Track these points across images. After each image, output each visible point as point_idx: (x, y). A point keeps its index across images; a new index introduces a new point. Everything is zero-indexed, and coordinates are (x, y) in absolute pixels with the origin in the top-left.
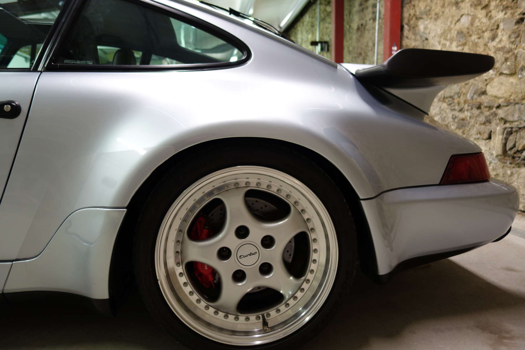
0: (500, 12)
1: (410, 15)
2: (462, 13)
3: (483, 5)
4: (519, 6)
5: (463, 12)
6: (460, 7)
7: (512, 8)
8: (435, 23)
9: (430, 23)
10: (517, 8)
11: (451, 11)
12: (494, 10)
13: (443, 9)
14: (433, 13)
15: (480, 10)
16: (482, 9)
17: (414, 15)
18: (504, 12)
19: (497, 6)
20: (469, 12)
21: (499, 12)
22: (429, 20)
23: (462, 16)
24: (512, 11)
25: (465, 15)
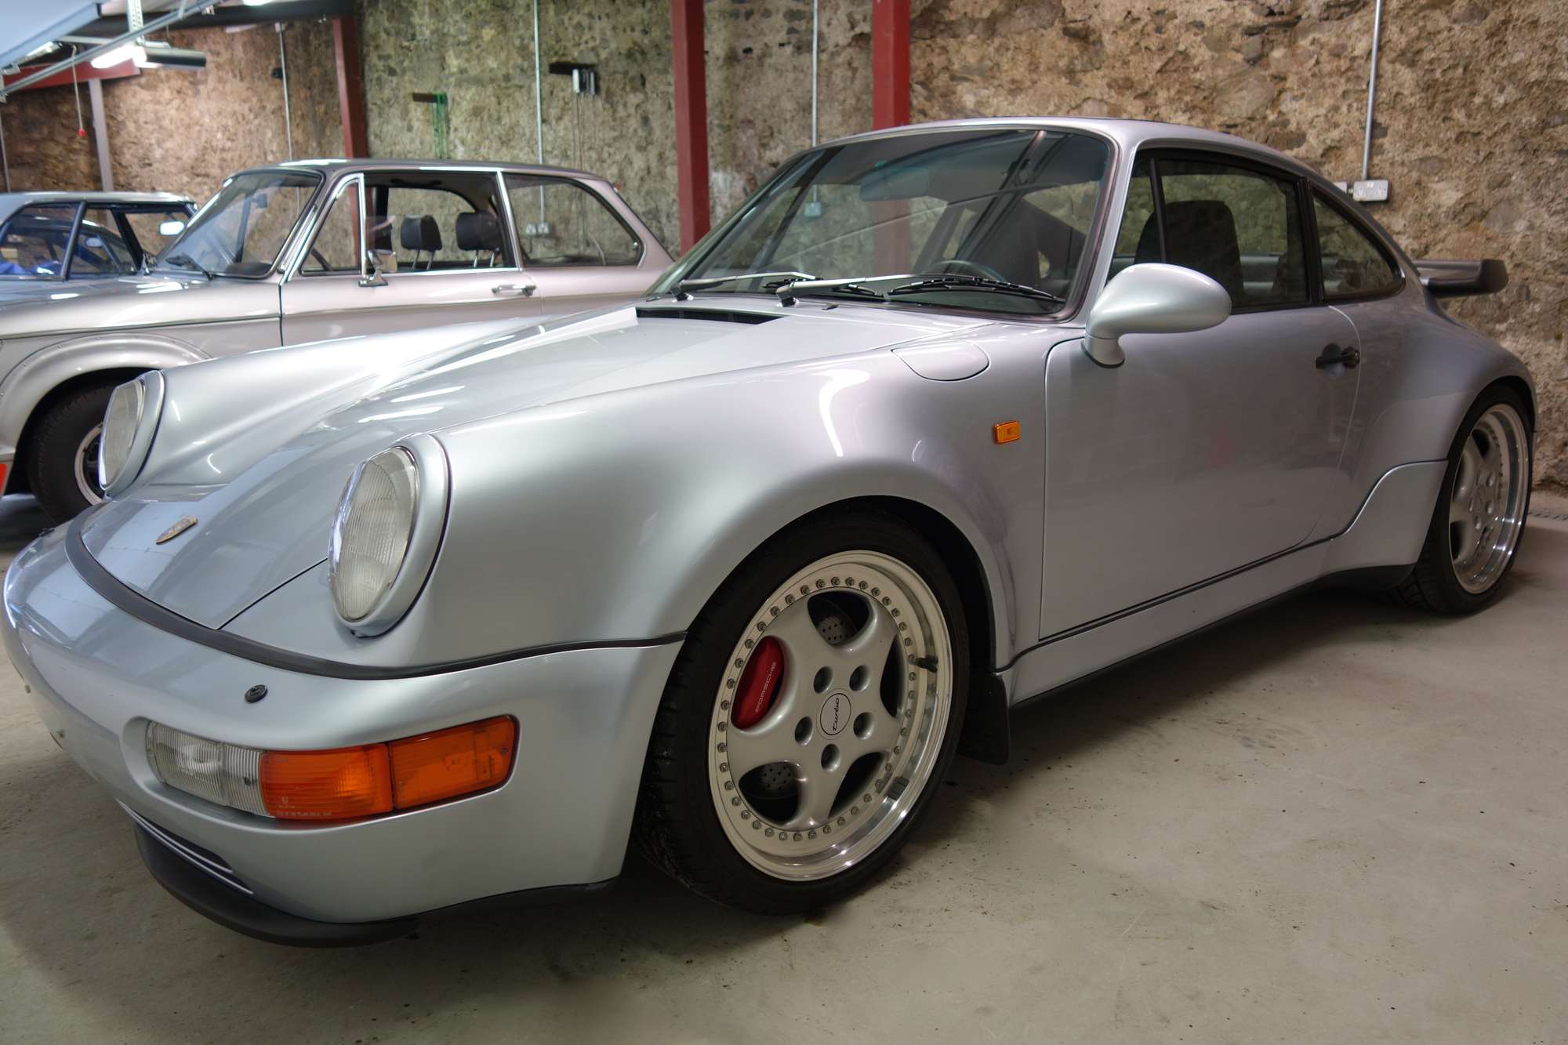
0: (1180, 113)
1: (930, 65)
2: (1087, 95)
3: (1139, 92)
4: (1218, 111)
5: (1088, 93)
6: (1080, 81)
7: (1203, 111)
8: (1010, 97)
9: (995, 96)
10: (1213, 112)
11: (1057, 84)
12: (1165, 105)
13: (1035, 77)
14: (1005, 78)
15: (1132, 99)
16: (1135, 98)
17: (947, 69)
18: (1188, 115)
19: (1170, 101)
20: (1106, 97)
21: (1176, 111)
22: (992, 89)
23: (1086, 100)
24: (1206, 116)
25: (1095, 99)
